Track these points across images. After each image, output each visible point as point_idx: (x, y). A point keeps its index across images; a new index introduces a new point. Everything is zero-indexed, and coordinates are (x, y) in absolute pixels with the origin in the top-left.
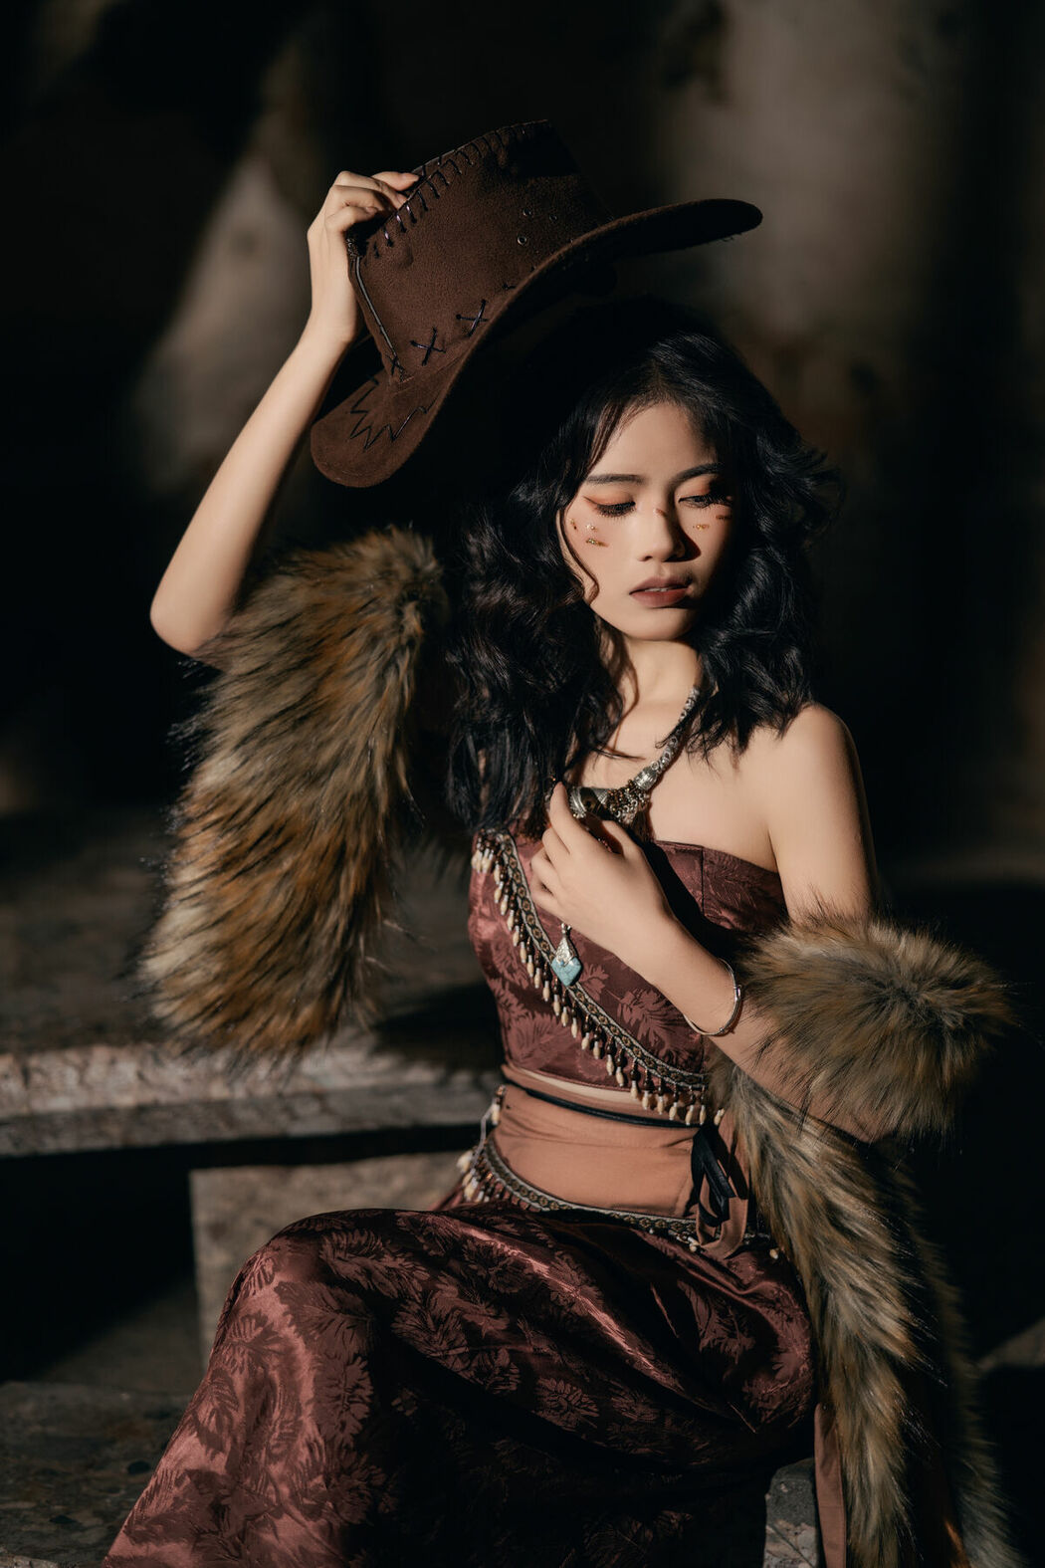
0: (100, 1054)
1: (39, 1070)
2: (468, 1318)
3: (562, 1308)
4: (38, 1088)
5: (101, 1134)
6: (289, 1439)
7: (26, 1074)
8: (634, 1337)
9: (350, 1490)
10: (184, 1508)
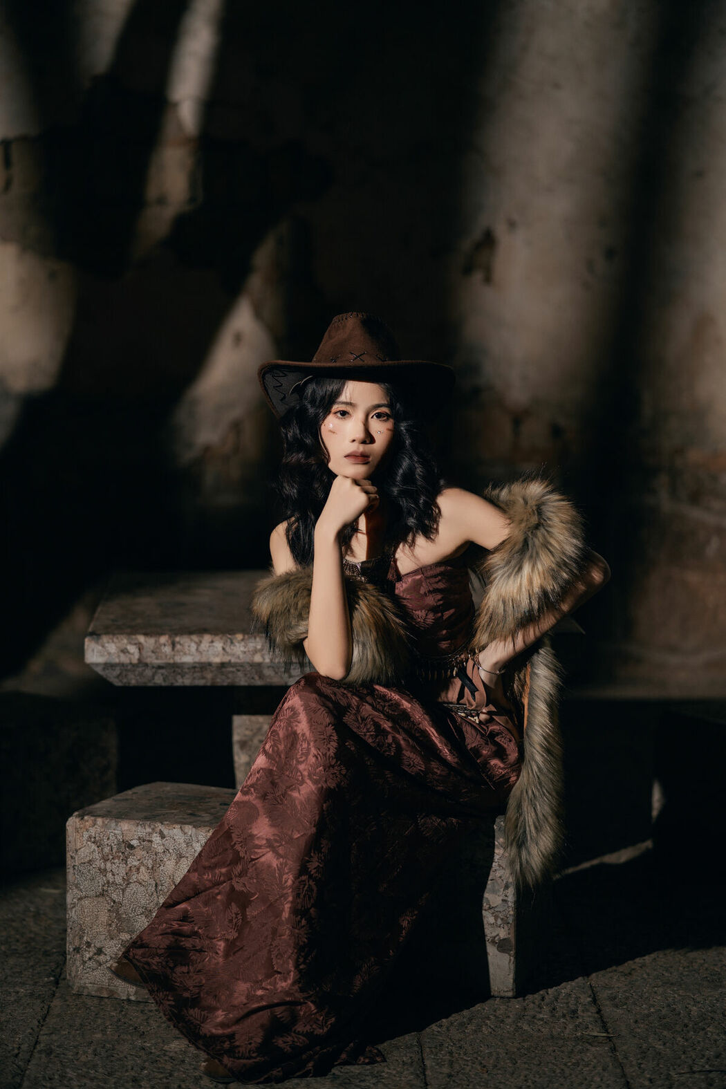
0: (207, 638)
1: (179, 643)
2: (376, 720)
3: (415, 725)
4: (178, 651)
5: (203, 678)
6: (307, 754)
7: (173, 645)
8: (443, 739)
9: (333, 774)
10: (260, 782)
